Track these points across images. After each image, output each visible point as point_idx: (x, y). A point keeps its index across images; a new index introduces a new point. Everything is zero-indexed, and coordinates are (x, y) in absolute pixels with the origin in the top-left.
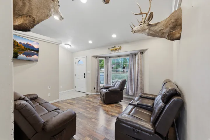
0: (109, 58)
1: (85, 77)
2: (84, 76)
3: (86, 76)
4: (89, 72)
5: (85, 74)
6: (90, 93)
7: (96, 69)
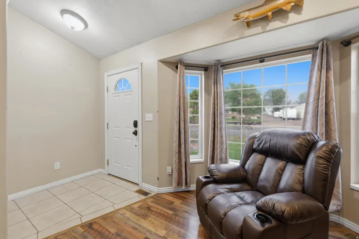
0: (221, 69)
1: (135, 133)
2: (134, 129)
3: (139, 129)
4: (149, 117)
5: (136, 124)
6: (154, 189)
7: (177, 104)
